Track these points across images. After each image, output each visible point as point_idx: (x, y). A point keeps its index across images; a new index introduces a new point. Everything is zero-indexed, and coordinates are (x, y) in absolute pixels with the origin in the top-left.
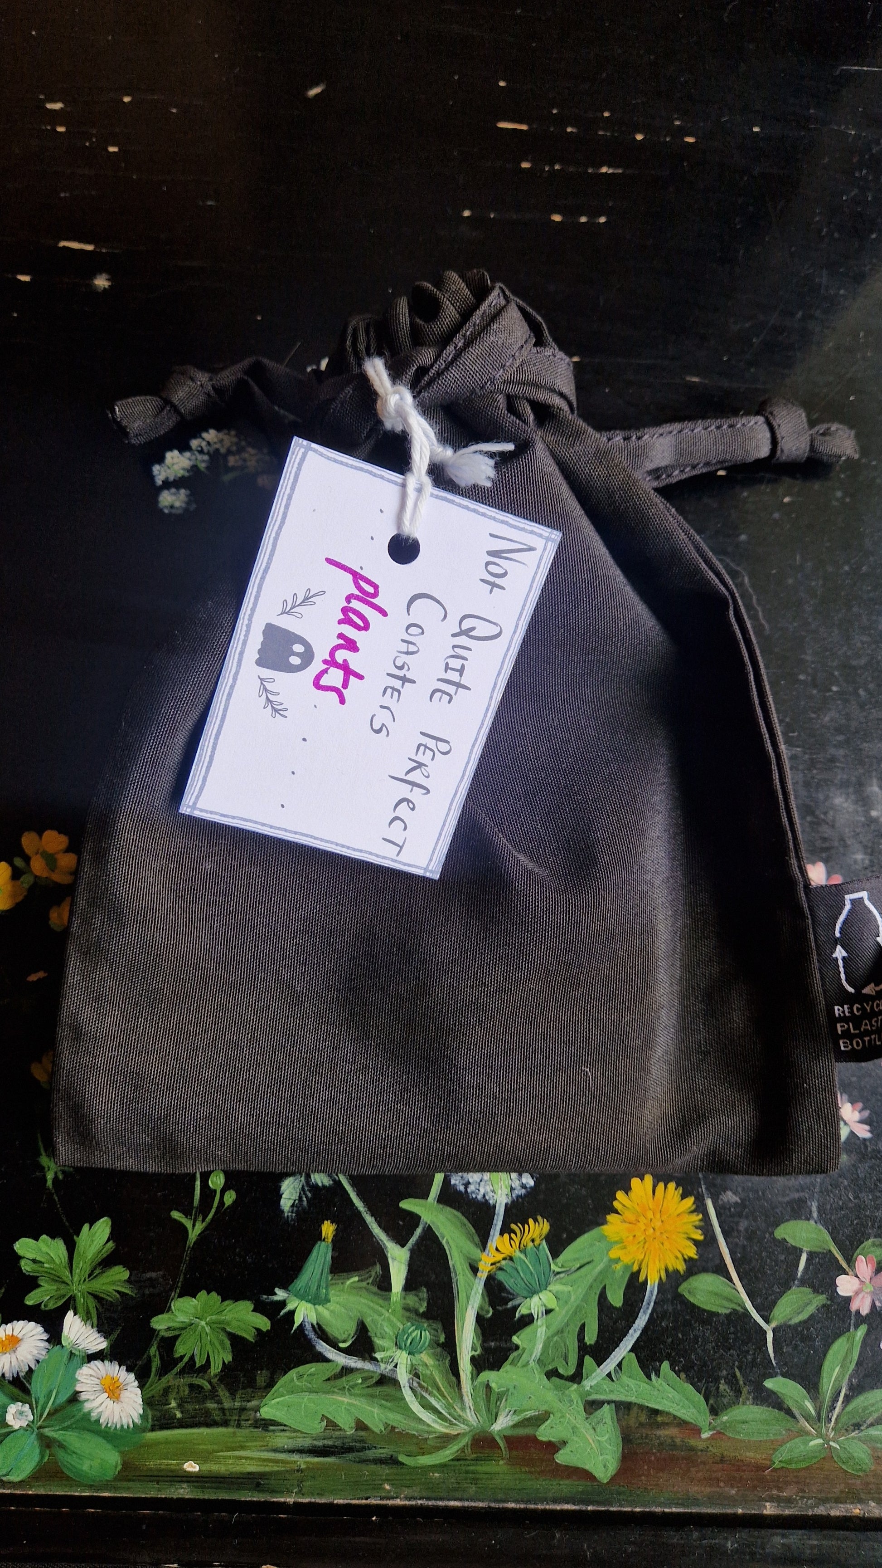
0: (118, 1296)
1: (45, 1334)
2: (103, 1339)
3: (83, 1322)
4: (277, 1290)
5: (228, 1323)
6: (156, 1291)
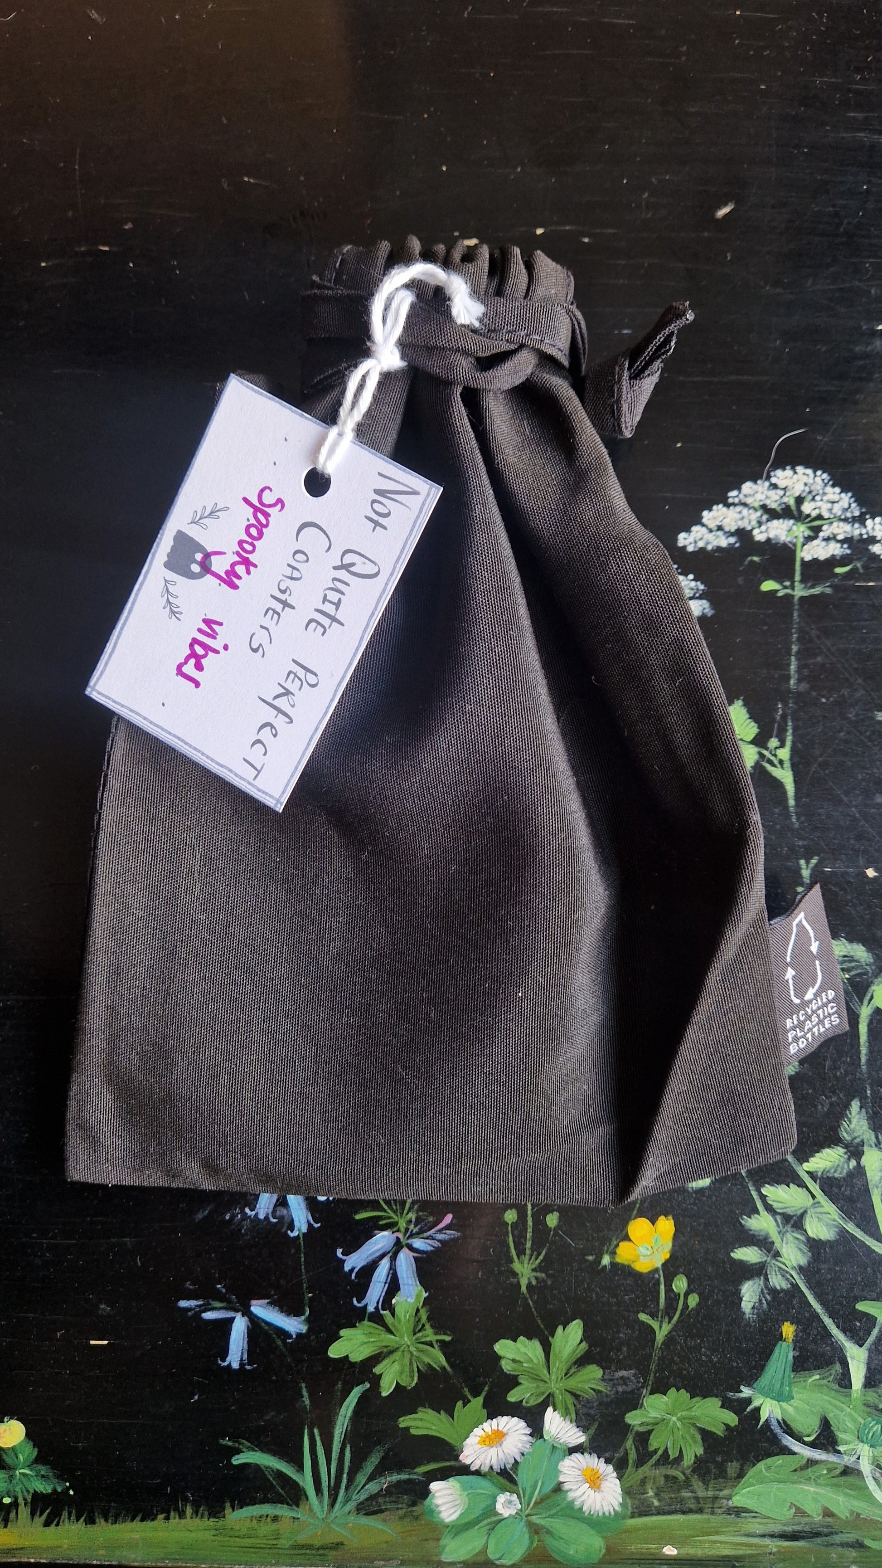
0: (594, 1393)
1: (528, 1429)
2: (581, 1433)
3: (562, 1418)
4: (742, 1388)
5: (698, 1419)
6: (629, 1389)
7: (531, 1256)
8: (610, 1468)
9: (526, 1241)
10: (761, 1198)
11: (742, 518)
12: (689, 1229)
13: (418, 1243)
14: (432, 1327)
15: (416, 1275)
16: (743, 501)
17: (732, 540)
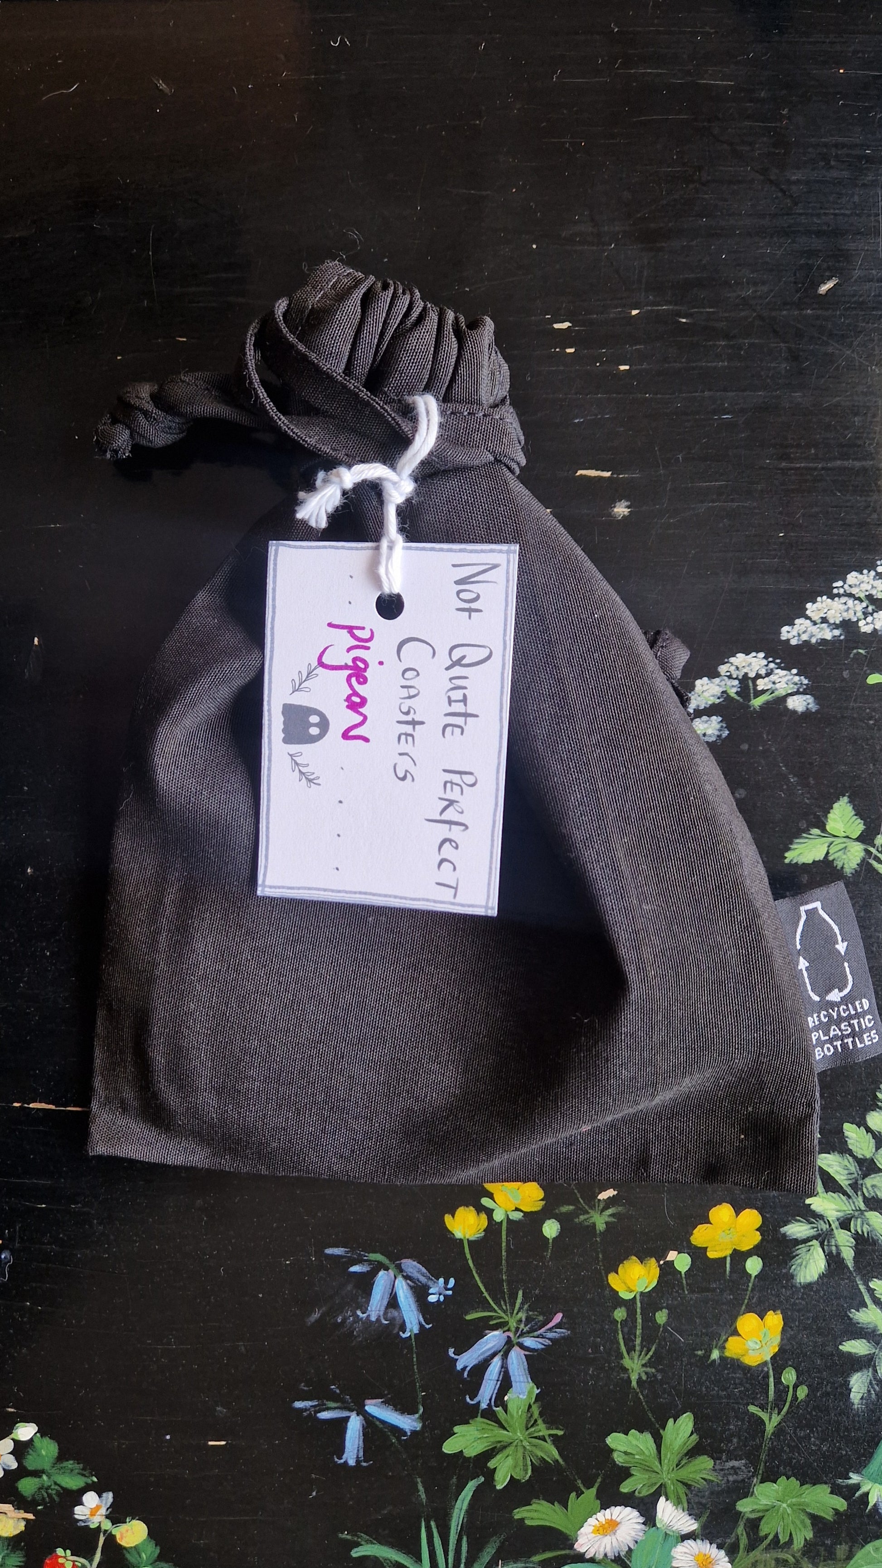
0: (705, 1483)
1: (642, 1518)
2: (694, 1521)
3: (675, 1507)
4: (851, 1474)
5: (808, 1505)
6: (740, 1478)
7: (641, 1352)
8: (722, 1553)
9: (635, 1338)
10: (868, 1291)
11: (848, 609)
12: (797, 1323)
13: (529, 1342)
14: (544, 1422)
15: (527, 1372)
16: (848, 592)
17: (837, 632)
